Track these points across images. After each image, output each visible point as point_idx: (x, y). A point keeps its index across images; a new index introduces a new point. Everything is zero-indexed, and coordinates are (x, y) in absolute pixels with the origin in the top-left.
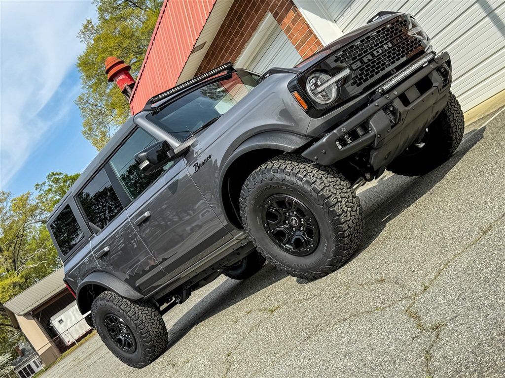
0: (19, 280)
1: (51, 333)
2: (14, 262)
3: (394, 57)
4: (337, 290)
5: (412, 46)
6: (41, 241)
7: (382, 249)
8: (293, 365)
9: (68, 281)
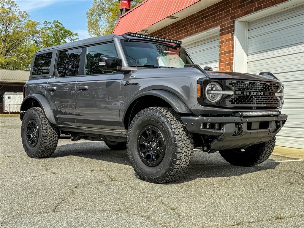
0: (4, 62)
1: (1, 100)
2: (7, 51)
3: (260, 101)
4: (149, 195)
5: (273, 102)
6: (28, 50)
7: (186, 190)
8: (101, 220)
9: (25, 88)
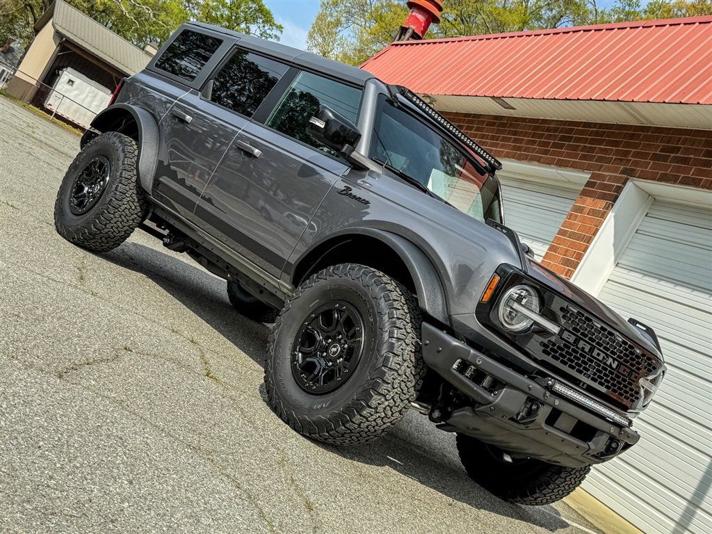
0: (99, 3)
1: (50, 77)
3: (602, 378)
4: (272, 449)
5: (627, 392)
6: (163, 7)
7: (351, 480)
8: (151, 449)
9: (125, 85)
